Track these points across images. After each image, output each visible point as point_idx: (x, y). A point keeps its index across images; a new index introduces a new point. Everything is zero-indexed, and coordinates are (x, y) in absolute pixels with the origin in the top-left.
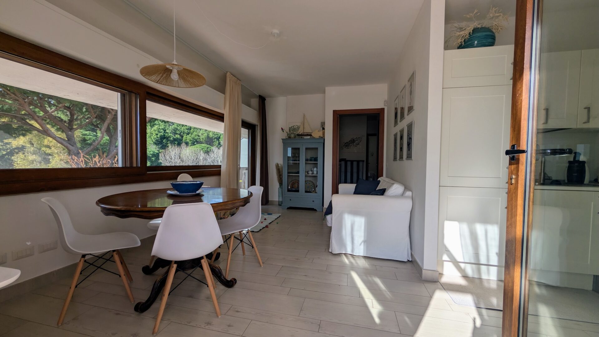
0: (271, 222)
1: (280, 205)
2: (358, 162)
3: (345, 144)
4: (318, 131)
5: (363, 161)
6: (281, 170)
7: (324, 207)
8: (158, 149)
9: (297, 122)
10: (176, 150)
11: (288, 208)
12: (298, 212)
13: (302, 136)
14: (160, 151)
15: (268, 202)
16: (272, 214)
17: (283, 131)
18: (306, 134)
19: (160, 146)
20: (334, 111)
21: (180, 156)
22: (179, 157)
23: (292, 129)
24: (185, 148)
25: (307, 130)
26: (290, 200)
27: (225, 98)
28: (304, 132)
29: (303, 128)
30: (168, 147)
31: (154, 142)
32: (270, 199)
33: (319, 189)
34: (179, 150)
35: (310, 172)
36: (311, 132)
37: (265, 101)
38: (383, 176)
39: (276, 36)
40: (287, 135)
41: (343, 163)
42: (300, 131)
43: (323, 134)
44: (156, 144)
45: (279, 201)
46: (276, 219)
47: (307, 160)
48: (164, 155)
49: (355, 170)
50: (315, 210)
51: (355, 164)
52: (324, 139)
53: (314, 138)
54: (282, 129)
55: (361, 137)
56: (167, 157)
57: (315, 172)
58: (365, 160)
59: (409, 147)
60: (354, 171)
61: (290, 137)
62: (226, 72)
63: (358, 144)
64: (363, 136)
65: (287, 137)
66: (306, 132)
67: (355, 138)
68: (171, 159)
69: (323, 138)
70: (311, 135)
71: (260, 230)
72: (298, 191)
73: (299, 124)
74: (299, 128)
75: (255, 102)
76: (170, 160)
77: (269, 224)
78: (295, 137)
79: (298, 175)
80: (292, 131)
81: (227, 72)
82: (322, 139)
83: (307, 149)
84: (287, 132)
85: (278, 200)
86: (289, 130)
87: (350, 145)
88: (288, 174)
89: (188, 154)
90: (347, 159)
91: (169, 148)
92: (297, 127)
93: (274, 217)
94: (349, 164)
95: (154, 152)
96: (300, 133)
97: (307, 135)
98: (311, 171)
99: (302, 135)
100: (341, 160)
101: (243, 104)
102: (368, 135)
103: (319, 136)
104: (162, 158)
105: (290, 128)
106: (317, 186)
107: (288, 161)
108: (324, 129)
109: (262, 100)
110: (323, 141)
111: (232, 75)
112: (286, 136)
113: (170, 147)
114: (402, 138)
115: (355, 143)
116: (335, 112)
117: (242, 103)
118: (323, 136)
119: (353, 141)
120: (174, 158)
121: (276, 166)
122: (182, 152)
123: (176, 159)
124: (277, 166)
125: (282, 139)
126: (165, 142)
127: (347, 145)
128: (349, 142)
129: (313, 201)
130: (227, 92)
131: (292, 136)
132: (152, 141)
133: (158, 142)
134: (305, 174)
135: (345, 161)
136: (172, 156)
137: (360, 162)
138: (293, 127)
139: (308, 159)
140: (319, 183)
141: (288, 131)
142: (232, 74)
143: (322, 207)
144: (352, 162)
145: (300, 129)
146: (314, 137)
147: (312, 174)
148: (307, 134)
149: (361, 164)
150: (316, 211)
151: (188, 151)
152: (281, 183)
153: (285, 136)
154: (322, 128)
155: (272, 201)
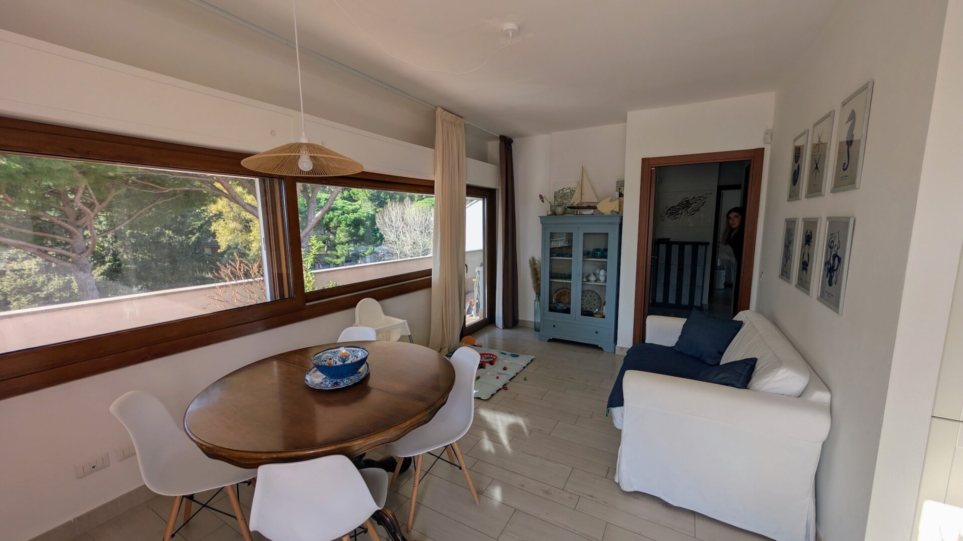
0: (514, 377)
1: (537, 330)
2: (695, 245)
3: (670, 209)
4: (610, 201)
5: (706, 244)
6: (538, 269)
7: (618, 345)
8: (375, 207)
9: (570, 182)
10: (398, 208)
11: (550, 340)
12: (569, 351)
13: (579, 211)
14: (377, 210)
15: (518, 323)
16: (518, 356)
17: (543, 201)
18: (585, 205)
19: (377, 203)
20: (643, 160)
21: (403, 218)
22: (401, 219)
23: (560, 196)
24: (409, 205)
25: (589, 198)
26: (554, 326)
27: (435, 155)
28: (583, 201)
29: (580, 194)
30: (386, 203)
31: (369, 198)
32: (521, 318)
33: (608, 310)
34: (401, 208)
35: (593, 278)
36: (596, 201)
37: (512, 145)
38: (748, 309)
39: (511, 35)
40: (549, 210)
41: (663, 248)
42: (575, 200)
43: (620, 206)
44: (371, 200)
45: (535, 322)
46: (524, 367)
47: (587, 254)
48: (383, 217)
49: (687, 261)
50: (601, 349)
51: (688, 249)
52: (622, 217)
53: (602, 214)
54: (541, 197)
55: (705, 196)
56: (387, 220)
57: (602, 279)
58: (711, 241)
59: (831, 277)
60: (685, 263)
61: (554, 214)
62: (434, 108)
63: (698, 210)
64: (707, 194)
65: (549, 213)
66: (586, 201)
67: (691, 198)
68: (392, 221)
69: (619, 215)
70: (595, 208)
71: (493, 395)
72: (568, 311)
73: (573, 185)
74: (573, 192)
75: (494, 147)
76: (390, 223)
77: (510, 380)
78: (564, 213)
79: (570, 282)
80: (559, 200)
81: (437, 107)
82: (618, 217)
83: (585, 234)
84: (550, 203)
85: (533, 320)
86: (555, 197)
87: (680, 212)
88: (551, 280)
89: (413, 214)
90: (672, 240)
91: (388, 206)
92: (569, 191)
93: (523, 361)
94: (675, 249)
95: (368, 213)
96: (575, 205)
97: (589, 208)
98: (595, 274)
99: (578, 208)
100: (657, 243)
101: (468, 159)
102: (721, 189)
103: (612, 211)
104: (379, 221)
105: (555, 193)
106: (605, 303)
107: (551, 256)
108: (621, 195)
109: (506, 143)
110: (618, 221)
111: (445, 112)
112: (547, 211)
113: (389, 204)
114: (808, 239)
115: (691, 208)
116: (645, 162)
117: (467, 156)
118: (620, 210)
119: (686, 204)
120: (395, 221)
121: (530, 263)
122: (406, 211)
123: (398, 221)
124: (533, 263)
125: (541, 217)
126: (383, 197)
127: (673, 212)
128: (678, 205)
129: (596, 333)
130: (437, 145)
131: (559, 210)
132: (367, 196)
133: (375, 197)
134: (583, 281)
135: (669, 243)
136: (393, 218)
137: (699, 246)
138: (561, 192)
139: (589, 252)
140: (609, 298)
141: (552, 200)
142: (445, 110)
143: (613, 344)
144: (682, 245)
145: (574, 196)
146: (602, 211)
147: (596, 281)
148: (588, 205)
149: (701, 250)
150: (601, 351)
151: (413, 209)
152: (538, 294)
153: (545, 210)
154: (617, 194)
155: (524, 321)
